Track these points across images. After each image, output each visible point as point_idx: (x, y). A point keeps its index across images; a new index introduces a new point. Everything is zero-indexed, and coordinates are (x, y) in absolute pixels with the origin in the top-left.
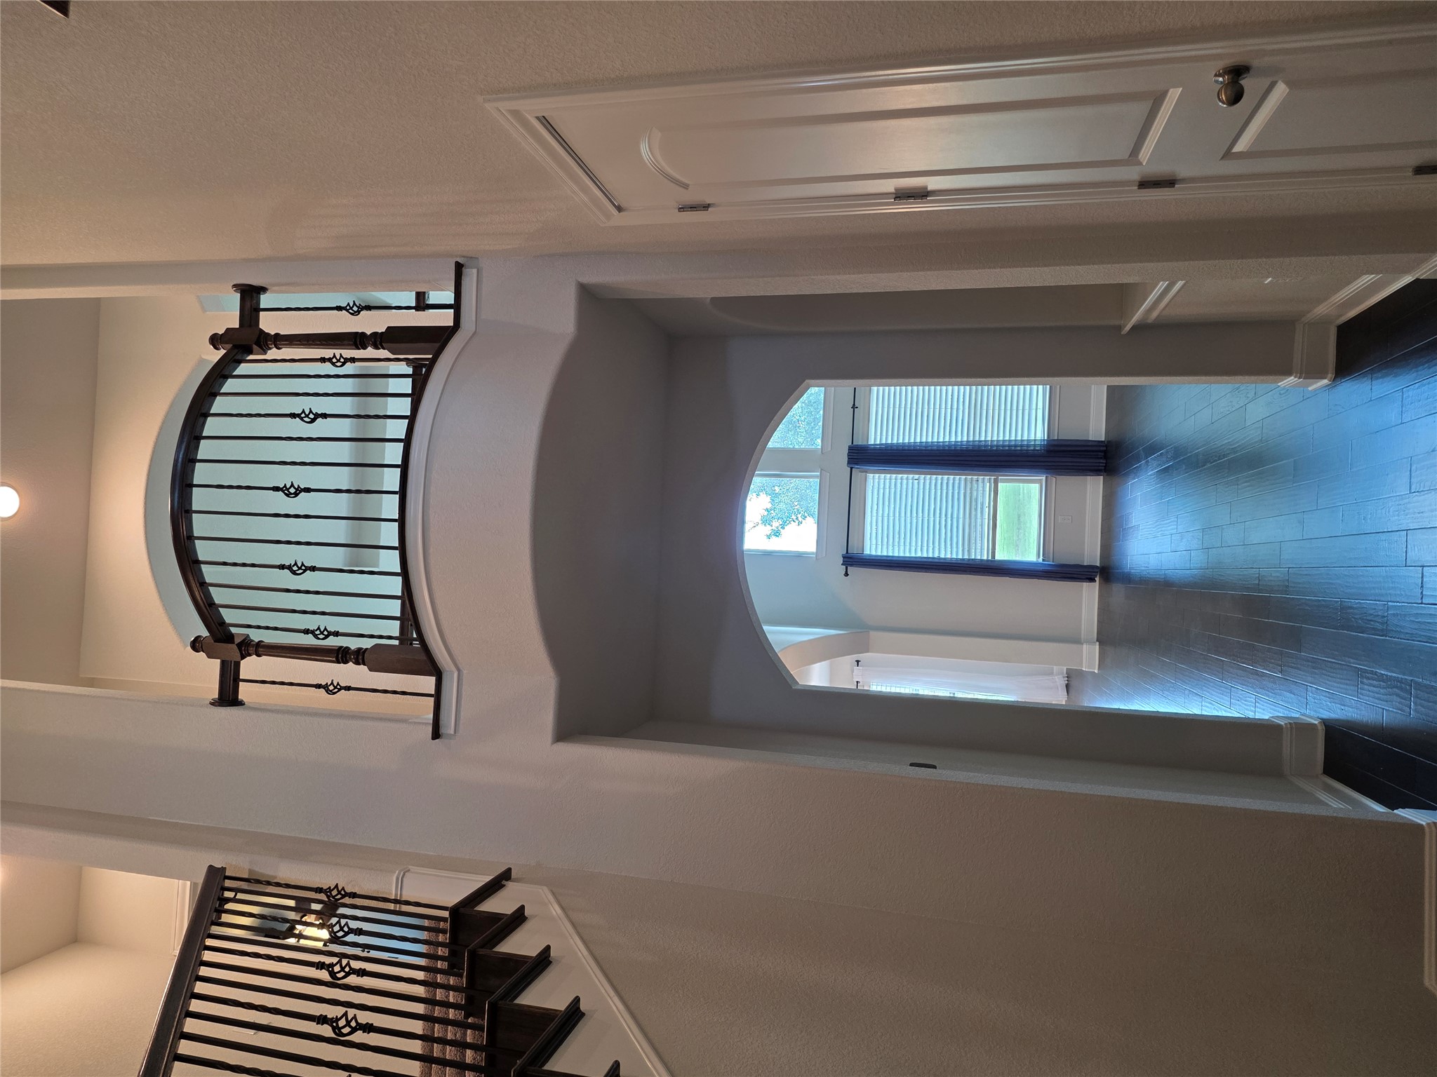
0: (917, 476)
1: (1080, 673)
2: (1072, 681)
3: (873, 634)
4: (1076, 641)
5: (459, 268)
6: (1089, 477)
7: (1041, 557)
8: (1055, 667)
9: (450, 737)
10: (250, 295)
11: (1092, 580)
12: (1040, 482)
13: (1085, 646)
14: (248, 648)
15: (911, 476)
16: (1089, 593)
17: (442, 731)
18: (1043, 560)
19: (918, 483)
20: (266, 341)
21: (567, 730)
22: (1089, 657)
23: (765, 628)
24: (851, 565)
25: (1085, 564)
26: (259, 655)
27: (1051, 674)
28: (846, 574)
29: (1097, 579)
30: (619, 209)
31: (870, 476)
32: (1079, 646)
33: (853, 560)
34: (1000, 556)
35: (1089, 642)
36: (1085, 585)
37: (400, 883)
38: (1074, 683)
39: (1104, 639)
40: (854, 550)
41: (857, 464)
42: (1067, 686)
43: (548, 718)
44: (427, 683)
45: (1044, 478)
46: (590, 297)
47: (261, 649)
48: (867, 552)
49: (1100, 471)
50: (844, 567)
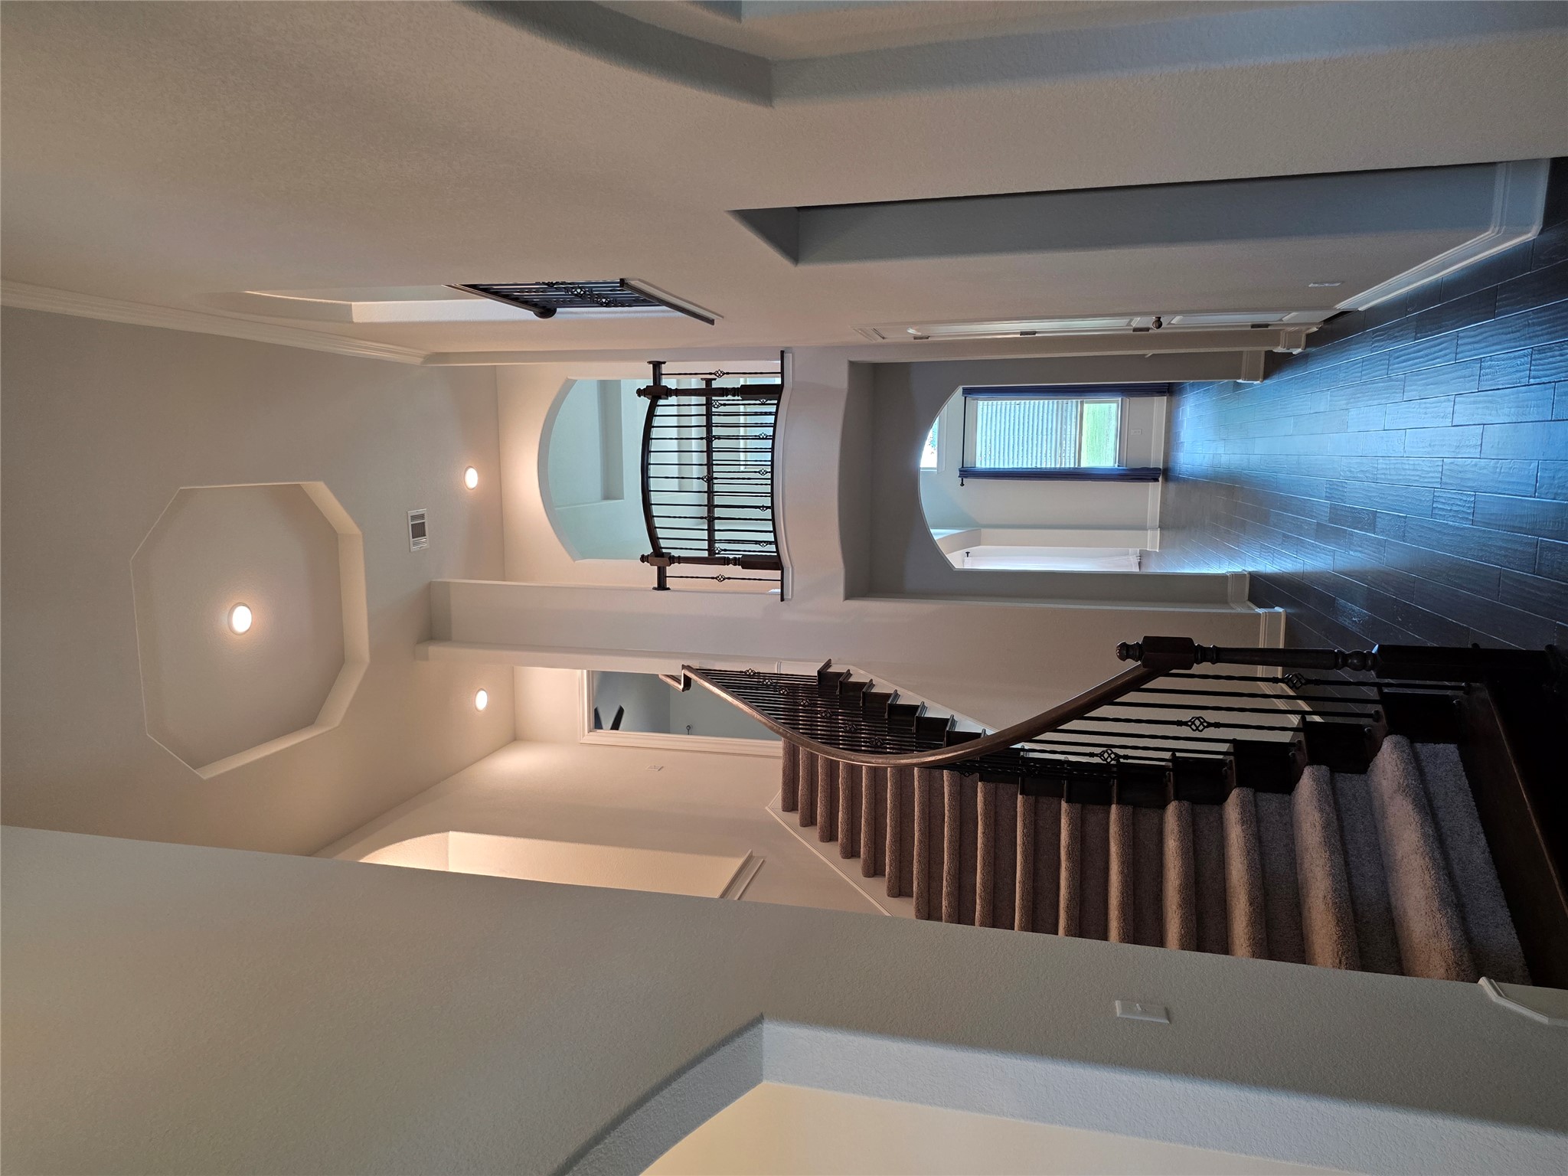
0: (1018, 402)
1: (1148, 553)
2: (1143, 557)
3: (984, 531)
4: (1143, 528)
5: (782, 353)
6: (1155, 398)
7: (1117, 464)
8: (1130, 550)
9: (790, 600)
10: (657, 366)
11: (1156, 480)
12: (1117, 402)
13: (1149, 532)
14: (673, 560)
15: (1013, 402)
16: (1154, 491)
17: (785, 597)
18: (1118, 466)
19: (1020, 407)
20: (669, 392)
21: (851, 594)
22: (1152, 540)
23: (932, 531)
24: (966, 477)
25: (1152, 467)
26: (679, 563)
27: (1127, 554)
28: (962, 485)
29: (1160, 479)
30: (883, 338)
31: (980, 403)
32: (1145, 532)
33: (967, 473)
34: (1084, 464)
35: (1153, 529)
36: (1151, 484)
37: (779, 667)
38: (1144, 561)
39: (1163, 526)
40: (967, 464)
41: (970, 394)
42: (1140, 563)
43: (841, 589)
44: (777, 574)
45: (1120, 399)
46: (852, 364)
47: (680, 560)
48: (978, 465)
49: (1164, 392)
50: (960, 479)
